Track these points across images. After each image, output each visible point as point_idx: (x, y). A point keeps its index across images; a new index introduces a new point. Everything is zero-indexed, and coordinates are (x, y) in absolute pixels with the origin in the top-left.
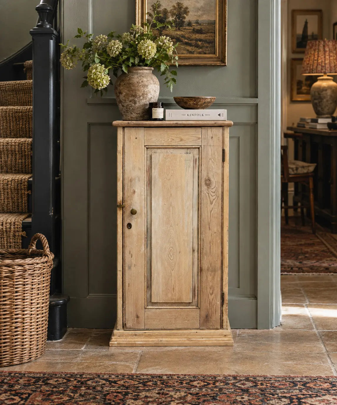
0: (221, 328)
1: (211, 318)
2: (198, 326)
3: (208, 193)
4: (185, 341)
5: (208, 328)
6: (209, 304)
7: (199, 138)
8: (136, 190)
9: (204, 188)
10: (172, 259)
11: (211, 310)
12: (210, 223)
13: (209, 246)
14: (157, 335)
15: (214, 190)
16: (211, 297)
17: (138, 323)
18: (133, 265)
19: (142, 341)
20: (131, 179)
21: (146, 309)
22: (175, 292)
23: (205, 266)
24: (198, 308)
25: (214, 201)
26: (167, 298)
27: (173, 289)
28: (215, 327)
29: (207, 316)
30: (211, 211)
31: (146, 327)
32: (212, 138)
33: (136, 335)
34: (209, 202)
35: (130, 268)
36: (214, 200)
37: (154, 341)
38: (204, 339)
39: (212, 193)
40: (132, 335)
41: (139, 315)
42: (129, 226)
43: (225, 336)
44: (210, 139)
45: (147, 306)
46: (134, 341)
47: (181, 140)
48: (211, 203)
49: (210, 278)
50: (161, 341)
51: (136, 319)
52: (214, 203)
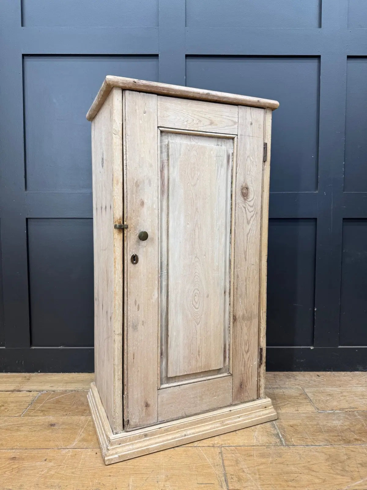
0: (257, 399)
1: (246, 387)
2: (230, 401)
3: (245, 208)
4: (217, 427)
5: (242, 401)
6: (244, 366)
7: (235, 123)
8: (145, 201)
9: (240, 199)
10: (197, 306)
11: (246, 375)
12: (246, 252)
13: (245, 284)
14: (178, 428)
15: (251, 203)
16: (246, 357)
17: (148, 415)
18: (141, 323)
19: (156, 443)
20: (137, 182)
21: (159, 389)
22: (201, 356)
23: (240, 314)
24: (230, 374)
25: (252, 219)
26: (190, 367)
27: (199, 352)
28: (252, 398)
29: (241, 385)
30: (248, 234)
31: (160, 419)
32: (251, 124)
33: (146, 435)
34: (245, 221)
35: (135, 327)
36: (252, 217)
37: (175, 438)
38: (241, 419)
39: (249, 208)
40: (140, 437)
41: (149, 402)
42: (135, 259)
43: (266, 407)
44: (249, 125)
45: (161, 384)
46: (145, 446)
47: (212, 123)
48: (248, 223)
49: (245, 329)
50: (185, 435)
51: (144, 408)
52: (251, 222)
